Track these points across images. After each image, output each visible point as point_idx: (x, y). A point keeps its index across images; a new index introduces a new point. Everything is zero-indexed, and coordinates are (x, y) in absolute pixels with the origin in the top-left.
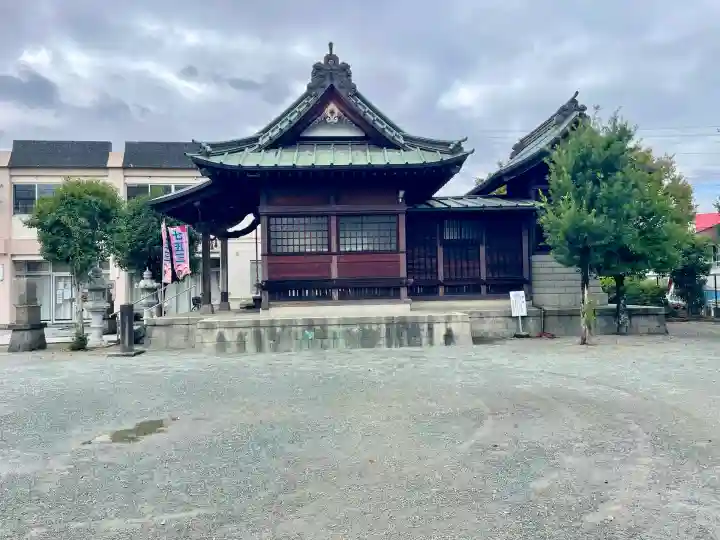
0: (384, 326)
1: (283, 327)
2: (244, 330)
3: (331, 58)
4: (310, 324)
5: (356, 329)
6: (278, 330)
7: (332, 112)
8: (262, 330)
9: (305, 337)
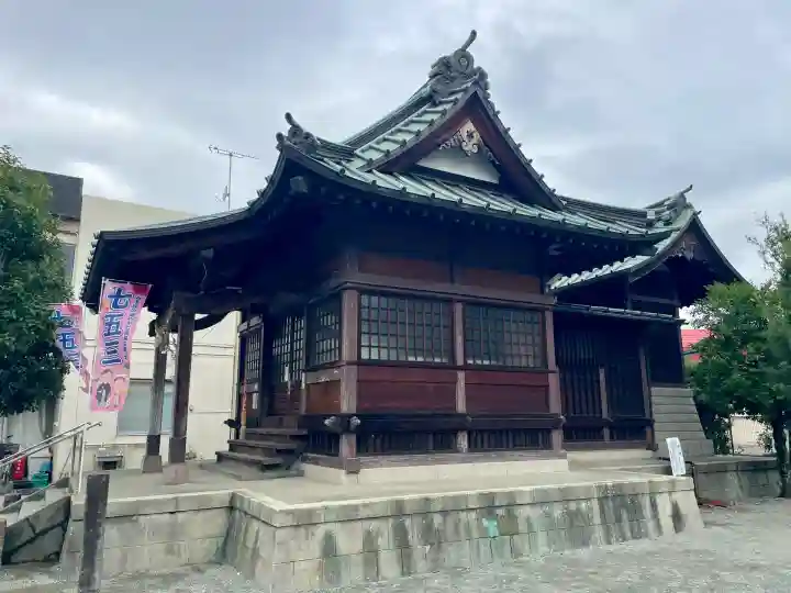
0: (595, 504)
1: (444, 513)
2: (373, 525)
3: (463, 54)
4: (488, 506)
5: (557, 512)
6: (437, 520)
7: (470, 136)
8: (408, 522)
9: (484, 534)
